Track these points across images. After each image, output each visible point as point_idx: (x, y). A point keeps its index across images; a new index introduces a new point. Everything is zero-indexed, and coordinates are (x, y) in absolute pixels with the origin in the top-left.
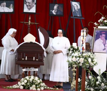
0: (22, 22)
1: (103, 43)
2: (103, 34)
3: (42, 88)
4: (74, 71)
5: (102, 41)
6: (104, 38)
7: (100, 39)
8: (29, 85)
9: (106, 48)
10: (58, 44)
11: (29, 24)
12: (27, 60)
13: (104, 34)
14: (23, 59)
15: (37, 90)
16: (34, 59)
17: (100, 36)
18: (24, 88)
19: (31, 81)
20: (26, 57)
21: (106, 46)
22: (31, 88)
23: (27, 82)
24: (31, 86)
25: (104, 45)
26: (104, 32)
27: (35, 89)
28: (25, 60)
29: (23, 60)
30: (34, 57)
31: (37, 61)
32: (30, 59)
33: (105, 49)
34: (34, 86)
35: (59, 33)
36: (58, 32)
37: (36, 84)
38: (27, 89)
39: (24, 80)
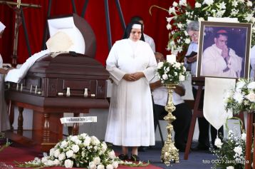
1: (222, 55)
2: (221, 35)
3: (116, 164)
4: (170, 119)
5: (220, 51)
6: (224, 43)
7: (214, 46)
8: (85, 158)
9: (229, 66)
10: (134, 57)
11: (18, 6)
12: (71, 96)
13: (223, 34)
14: (60, 94)
16: (86, 93)
17: (215, 39)
18: (74, 166)
19: (89, 148)
20: (68, 89)
21: (229, 62)
22: (92, 165)
23: (81, 150)
24: (91, 160)
25: (225, 59)
26: (224, 31)
27: (101, 167)
28: (65, 96)
29: (61, 97)
30: (86, 89)
31: (93, 98)
32: (77, 94)
33: (227, 69)
34: (97, 159)
35: (134, 32)
36: (131, 28)
37: (100, 154)
38: (80, 167)
39: (72, 145)
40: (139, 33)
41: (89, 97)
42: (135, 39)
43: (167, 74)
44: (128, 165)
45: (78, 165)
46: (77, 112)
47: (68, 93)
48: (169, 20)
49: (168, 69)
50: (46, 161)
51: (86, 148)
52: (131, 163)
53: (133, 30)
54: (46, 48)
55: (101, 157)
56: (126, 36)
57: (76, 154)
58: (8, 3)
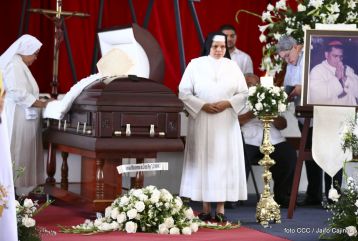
0: (35, 10)
1: (336, 75)
2: (333, 49)
3: (195, 226)
4: (267, 164)
5: (333, 69)
7: (325, 63)
8: (153, 219)
9: (346, 90)
10: (216, 80)
11: (58, 16)
12: (132, 136)
13: (337, 46)
14: (116, 133)
15: (181, 232)
16: (152, 131)
17: (326, 54)
18: (139, 230)
19: (158, 205)
20: (128, 126)
21: (346, 84)
22: (162, 229)
23: (147, 209)
24: (161, 221)
25: (341, 81)
26: (338, 43)
27: (175, 231)
28: (124, 136)
29: (118, 136)
30: (152, 126)
31: (161, 137)
32: (140, 132)
33: (343, 94)
34: (169, 220)
35: (216, 47)
36: (212, 41)
37: (173, 213)
38: (147, 231)
39: (135, 202)
40: (222, 47)
41: (157, 136)
42: (218, 56)
43: (262, 102)
44: (212, 228)
45: (144, 229)
46: (140, 157)
47: (128, 131)
48: (262, 29)
49: (263, 96)
50: (101, 224)
51: (154, 205)
52: (215, 224)
53: (214, 44)
54: (97, 72)
55: (176, 217)
56: (206, 53)
57: (141, 213)
58: (44, 11)
